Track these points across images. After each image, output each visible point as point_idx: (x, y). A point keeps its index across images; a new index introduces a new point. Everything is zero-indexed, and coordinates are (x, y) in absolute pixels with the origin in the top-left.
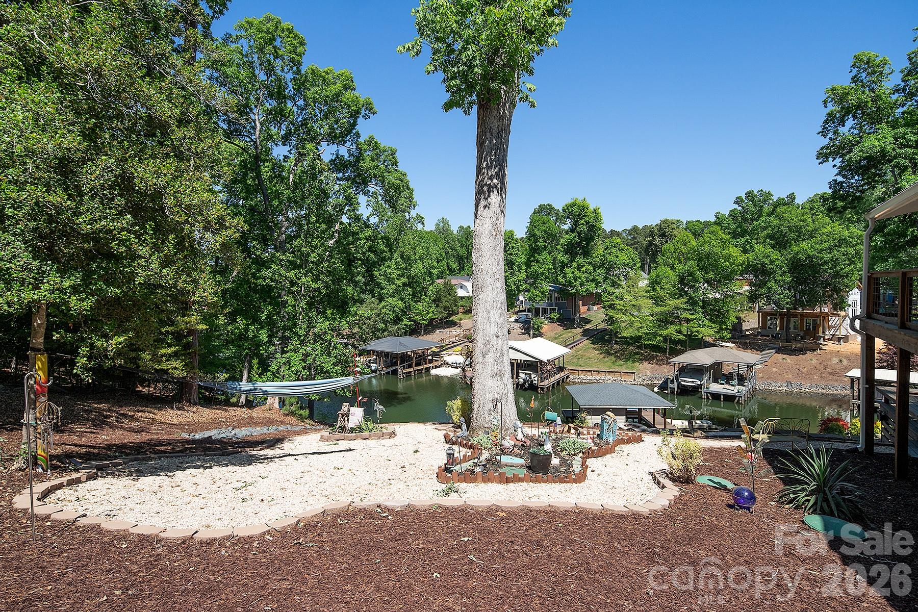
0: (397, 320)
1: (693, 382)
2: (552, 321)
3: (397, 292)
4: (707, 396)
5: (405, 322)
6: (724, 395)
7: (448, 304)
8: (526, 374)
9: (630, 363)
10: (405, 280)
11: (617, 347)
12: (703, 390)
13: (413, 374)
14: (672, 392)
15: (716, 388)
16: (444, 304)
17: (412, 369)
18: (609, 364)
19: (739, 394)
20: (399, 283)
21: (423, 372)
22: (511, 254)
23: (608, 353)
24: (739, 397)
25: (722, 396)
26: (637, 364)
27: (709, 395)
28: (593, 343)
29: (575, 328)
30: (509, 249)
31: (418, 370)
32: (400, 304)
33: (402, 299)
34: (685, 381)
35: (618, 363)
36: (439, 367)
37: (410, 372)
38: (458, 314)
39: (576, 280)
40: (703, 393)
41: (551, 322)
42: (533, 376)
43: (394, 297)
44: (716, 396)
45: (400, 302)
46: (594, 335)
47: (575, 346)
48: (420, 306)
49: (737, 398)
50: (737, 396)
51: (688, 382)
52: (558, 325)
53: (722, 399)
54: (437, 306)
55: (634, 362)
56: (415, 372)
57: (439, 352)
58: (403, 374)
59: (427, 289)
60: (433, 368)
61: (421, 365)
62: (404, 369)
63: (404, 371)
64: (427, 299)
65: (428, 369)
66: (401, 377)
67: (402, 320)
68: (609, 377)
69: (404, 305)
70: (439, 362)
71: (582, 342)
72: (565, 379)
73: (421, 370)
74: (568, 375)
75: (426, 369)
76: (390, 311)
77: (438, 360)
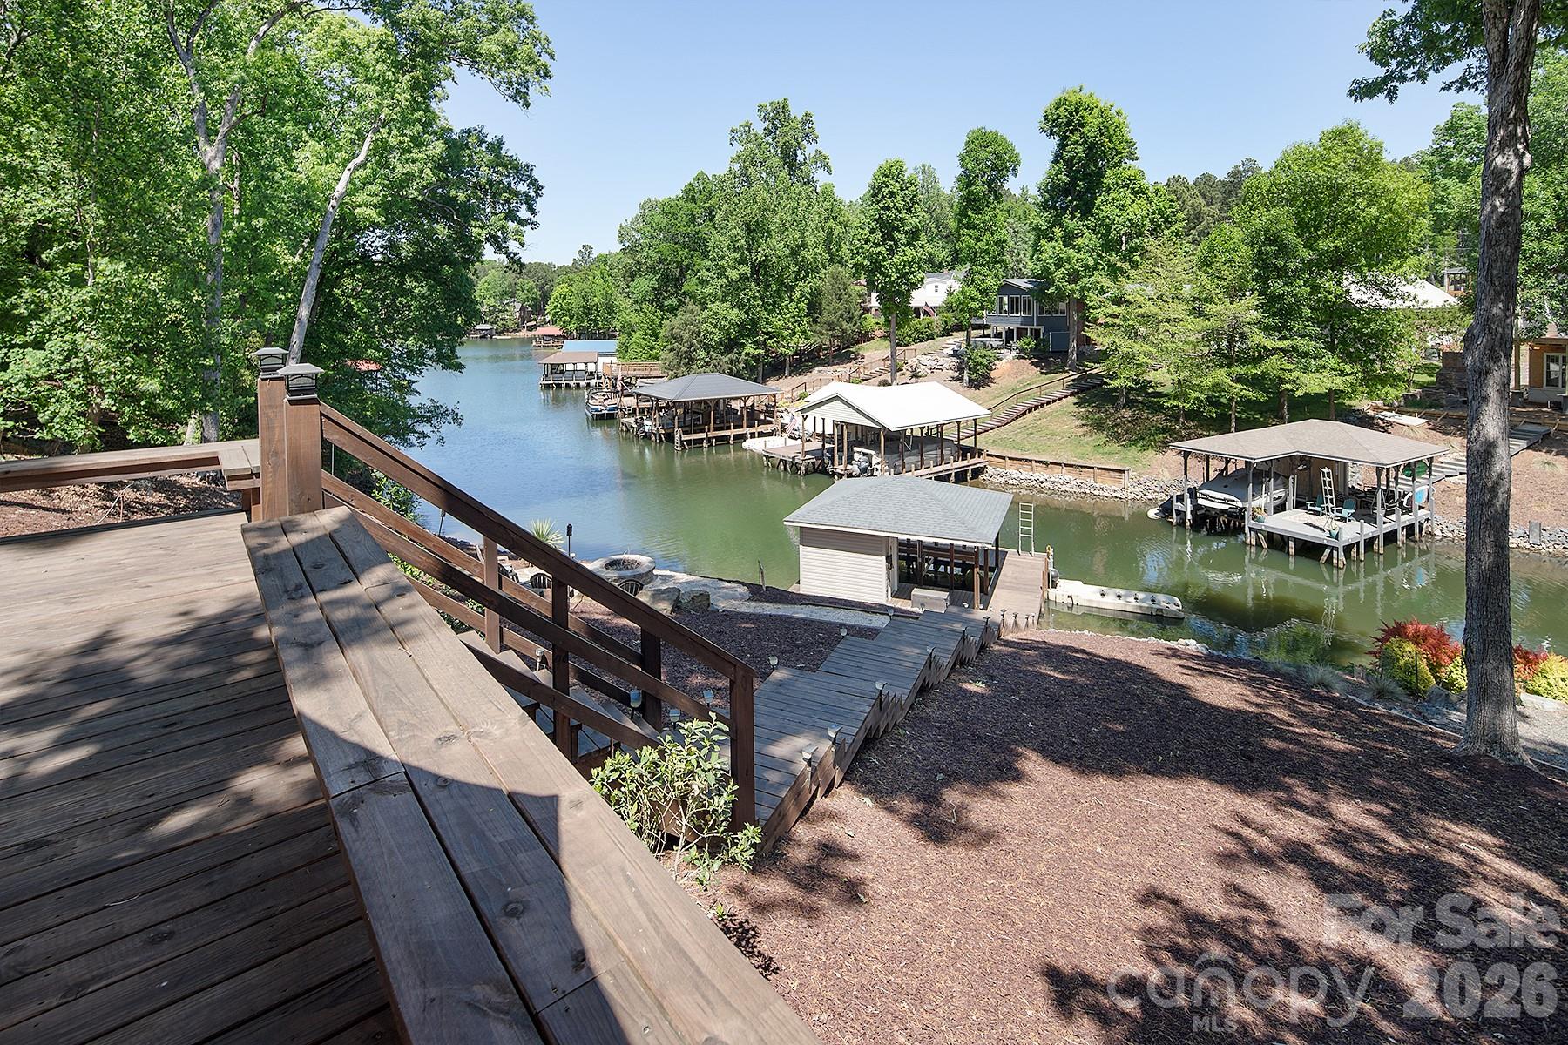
0: (731, 345)
1: (1225, 501)
2: (1022, 354)
3: (731, 291)
4: (1258, 539)
5: (749, 349)
6: (1296, 540)
7: (832, 318)
9: (1134, 451)
10: (745, 269)
11: (1127, 413)
12: (1249, 523)
13: (705, 444)
14: (1182, 524)
15: (1294, 522)
16: (825, 317)
17: (703, 435)
18: (1089, 449)
19: (1333, 542)
20: (733, 275)
21: (731, 442)
22: (888, 208)
23: (1099, 426)
24: (1333, 548)
25: (1291, 544)
26: (1151, 453)
27: (1260, 536)
28: (1079, 405)
29: (1067, 372)
30: (883, 196)
31: (718, 439)
32: (734, 314)
33: (740, 306)
34: (1207, 498)
35: (1107, 449)
36: (770, 434)
37: (701, 440)
38: (873, 339)
40: (1247, 530)
41: (1020, 358)
43: (723, 301)
44: (1277, 542)
45: (736, 311)
46: (1094, 387)
47: (1036, 407)
48: (777, 322)
49: (1327, 552)
50: (1325, 547)
51: (1216, 500)
52: (1033, 363)
53: (1292, 551)
54: (815, 321)
55: (1145, 448)
56: (709, 440)
57: (774, 407)
58: (682, 442)
59: (792, 289)
60: (753, 436)
61: (729, 428)
62: (685, 433)
63: (685, 437)
64: (792, 306)
65: (742, 437)
66: (679, 449)
67: (743, 346)
68: (1067, 478)
69: (744, 316)
70: (769, 426)
71: (1060, 399)
72: (969, 475)
73: (727, 438)
74: (982, 465)
75: (737, 437)
76: (715, 327)
77: (771, 423)
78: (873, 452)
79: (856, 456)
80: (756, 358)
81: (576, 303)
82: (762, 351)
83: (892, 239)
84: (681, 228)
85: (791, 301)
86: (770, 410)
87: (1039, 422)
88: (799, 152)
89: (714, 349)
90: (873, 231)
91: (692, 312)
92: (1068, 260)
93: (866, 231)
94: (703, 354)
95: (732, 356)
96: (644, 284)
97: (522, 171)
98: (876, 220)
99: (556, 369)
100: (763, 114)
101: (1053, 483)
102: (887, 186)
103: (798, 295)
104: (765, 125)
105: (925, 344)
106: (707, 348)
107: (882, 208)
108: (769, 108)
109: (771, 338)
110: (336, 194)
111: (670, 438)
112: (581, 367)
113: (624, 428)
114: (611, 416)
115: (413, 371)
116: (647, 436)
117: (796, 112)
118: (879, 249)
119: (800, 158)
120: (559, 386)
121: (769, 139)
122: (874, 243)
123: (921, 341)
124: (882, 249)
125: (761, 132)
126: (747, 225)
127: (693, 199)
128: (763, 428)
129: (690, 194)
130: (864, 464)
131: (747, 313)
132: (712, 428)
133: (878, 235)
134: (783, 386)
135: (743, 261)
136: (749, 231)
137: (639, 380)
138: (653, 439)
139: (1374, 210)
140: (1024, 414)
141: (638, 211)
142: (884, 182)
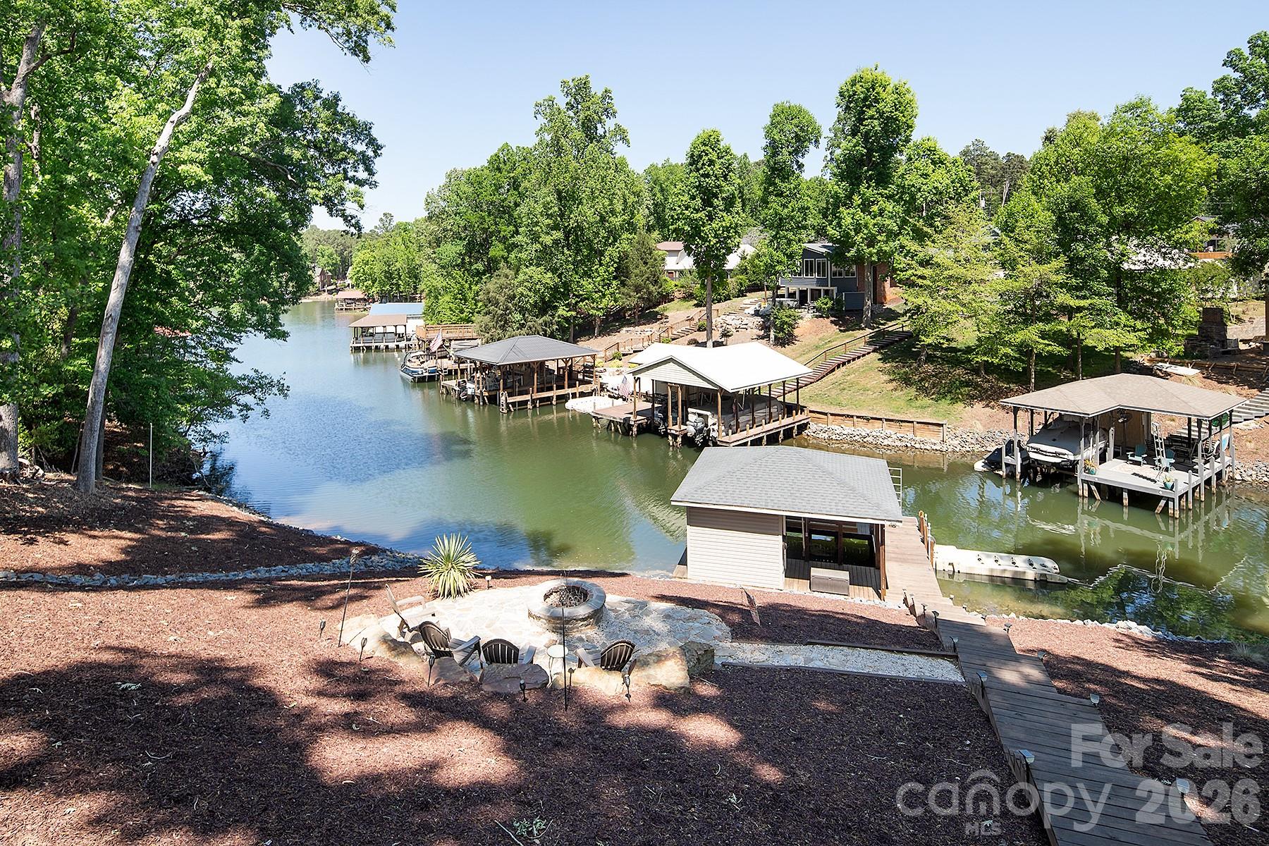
0: (544, 307)
1: (1057, 455)
2: (820, 313)
3: (544, 256)
4: (1090, 490)
5: (562, 311)
6: (1131, 493)
7: (639, 281)
8: (700, 415)
9: (944, 404)
10: (558, 235)
11: (929, 368)
12: (1081, 475)
13: (530, 406)
14: (1011, 476)
15: (1118, 472)
16: (632, 281)
17: (527, 397)
18: (902, 403)
19: (1168, 494)
20: (548, 240)
21: (554, 403)
22: (707, 176)
23: (907, 381)
24: (1168, 499)
25: (1125, 495)
26: (960, 406)
27: (1093, 488)
28: (884, 360)
29: (863, 329)
30: (703, 164)
31: (542, 400)
32: (549, 278)
33: (554, 270)
34: (1038, 451)
35: (918, 403)
36: (590, 394)
37: (525, 402)
38: (673, 300)
39: (857, 231)
40: (1079, 482)
41: (817, 317)
42: (710, 421)
43: (538, 265)
44: (1111, 494)
45: (550, 274)
46: (892, 344)
47: (844, 364)
48: (588, 285)
49: (1163, 503)
50: (1161, 498)
51: (1048, 454)
52: (832, 322)
53: (1126, 502)
54: (623, 284)
55: (955, 400)
56: (533, 401)
57: (593, 367)
58: (507, 404)
59: (601, 254)
60: (574, 395)
61: (550, 389)
62: (510, 395)
63: (510, 400)
64: (601, 270)
65: (563, 398)
66: (505, 411)
67: (556, 308)
68: (889, 431)
69: (557, 280)
70: (589, 386)
71: (864, 355)
72: (795, 431)
73: (549, 399)
74: (805, 421)
75: (559, 397)
76: (530, 290)
77: (590, 382)
78: (708, 413)
79: (692, 418)
80: (567, 319)
81: (378, 269)
82: (574, 313)
83: (711, 205)
84: (486, 197)
85: (601, 265)
86: (589, 370)
87: (848, 378)
88: (599, 126)
89: (530, 312)
90: (693, 198)
91: (507, 276)
92: (866, 226)
93: (686, 197)
94: (518, 316)
95: (547, 318)
96: (452, 250)
97: (361, 130)
98: (697, 187)
99: (365, 332)
100: (566, 90)
101: (875, 437)
102: (707, 155)
103: (607, 259)
104: (568, 100)
105: (723, 304)
106: (522, 310)
107: (702, 175)
108: (572, 84)
109: (582, 301)
110: (157, 149)
111: (493, 400)
112: (391, 329)
113: (444, 390)
114: (431, 379)
115: (232, 339)
116: (471, 399)
117: (597, 89)
118: (699, 215)
119: (600, 131)
120: (369, 348)
121: (571, 113)
122: (694, 209)
123: (719, 302)
124: (702, 214)
125: (563, 107)
126: (559, 192)
127: (499, 169)
128: (584, 388)
129: (496, 164)
130: (700, 425)
131: (560, 276)
132: (535, 390)
133: (698, 202)
134: (595, 347)
135: (556, 227)
136: (560, 198)
137: (453, 342)
138: (476, 401)
139: (1168, 178)
140: (833, 370)
141: (443, 181)
142: (704, 151)
